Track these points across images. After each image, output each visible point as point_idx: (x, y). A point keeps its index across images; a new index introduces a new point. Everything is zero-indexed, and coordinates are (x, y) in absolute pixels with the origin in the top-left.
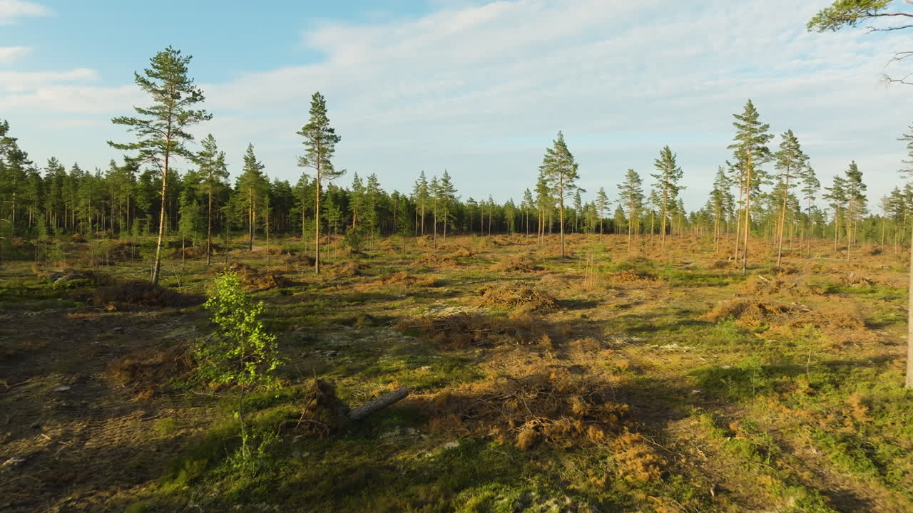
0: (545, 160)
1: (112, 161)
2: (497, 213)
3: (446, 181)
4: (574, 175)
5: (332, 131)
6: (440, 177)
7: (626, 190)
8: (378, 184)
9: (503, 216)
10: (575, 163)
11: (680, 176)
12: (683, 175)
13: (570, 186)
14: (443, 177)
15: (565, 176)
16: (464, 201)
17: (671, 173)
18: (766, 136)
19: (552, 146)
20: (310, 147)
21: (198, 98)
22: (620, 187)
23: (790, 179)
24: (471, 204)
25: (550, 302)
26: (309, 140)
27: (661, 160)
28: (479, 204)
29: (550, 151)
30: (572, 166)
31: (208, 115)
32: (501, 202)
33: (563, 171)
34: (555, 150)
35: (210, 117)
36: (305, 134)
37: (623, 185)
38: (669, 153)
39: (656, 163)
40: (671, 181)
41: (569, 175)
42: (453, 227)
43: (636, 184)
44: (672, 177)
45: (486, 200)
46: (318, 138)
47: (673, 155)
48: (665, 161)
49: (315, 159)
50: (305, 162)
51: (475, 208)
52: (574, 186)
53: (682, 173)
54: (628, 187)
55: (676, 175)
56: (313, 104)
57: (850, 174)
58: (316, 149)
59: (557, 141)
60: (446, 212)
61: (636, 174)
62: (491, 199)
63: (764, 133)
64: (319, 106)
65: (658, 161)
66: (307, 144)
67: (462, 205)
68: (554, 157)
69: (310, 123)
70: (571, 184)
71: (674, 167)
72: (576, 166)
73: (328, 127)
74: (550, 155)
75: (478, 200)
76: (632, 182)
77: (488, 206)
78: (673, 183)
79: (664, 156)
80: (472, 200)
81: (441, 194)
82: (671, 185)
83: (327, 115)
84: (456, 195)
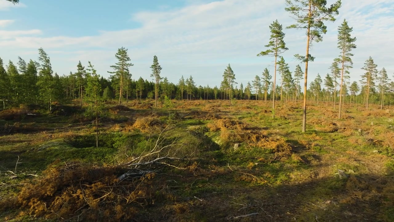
0: (224, 73)
1: (71, 72)
2: (211, 91)
3: (191, 79)
4: (234, 78)
5: (160, 66)
6: (189, 78)
7: (255, 83)
8: (168, 81)
9: (213, 92)
10: (234, 74)
11: (271, 78)
12: (272, 78)
13: (232, 82)
14: (190, 78)
15: (231, 78)
16: (198, 87)
17: (268, 77)
18: (287, 67)
19: (227, 69)
20: (153, 71)
21: (129, 60)
22: (253, 82)
23: (298, 80)
24: (200, 88)
25: (218, 111)
26: (153, 69)
27: (264, 73)
28: (203, 88)
29: (226, 70)
30: (233, 75)
31: (132, 64)
32: (212, 87)
33: (230, 77)
34: (228, 70)
35: (133, 65)
36: (152, 68)
37: (254, 81)
38: (267, 70)
39: (263, 74)
40: (268, 80)
41: (232, 78)
42: (194, 96)
43: (258, 81)
44: (268, 79)
45: (206, 86)
46: (156, 69)
47: (268, 71)
48: (266, 73)
49: (155, 74)
50: (152, 75)
51: (202, 89)
52: (234, 82)
53: (271, 77)
54: (256, 82)
55: (269, 78)
56: (154, 59)
57: (327, 78)
58: (155, 72)
59: (228, 67)
60: (191, 90)
61: (258, 77)
62: (208, 86)
63: (287, 66)
64: (156, 59)
65: (263, 73)
66: (153, 70)
67: (197, 88)
68: (227, 72)
69: (154, 64)
70: (233, 81)
71: (269, 75)
72: (234, 75)
73: (159, 65)
74: (226, 71)
75: (203, 86)
76: (257, 80)
77: (207, 89)
78: (269, 81)
79: (265, 71)
80: (201, 86)
81: (189, 84)
82: (268, 81)
83: (158, 62)
84: (195, 84)
